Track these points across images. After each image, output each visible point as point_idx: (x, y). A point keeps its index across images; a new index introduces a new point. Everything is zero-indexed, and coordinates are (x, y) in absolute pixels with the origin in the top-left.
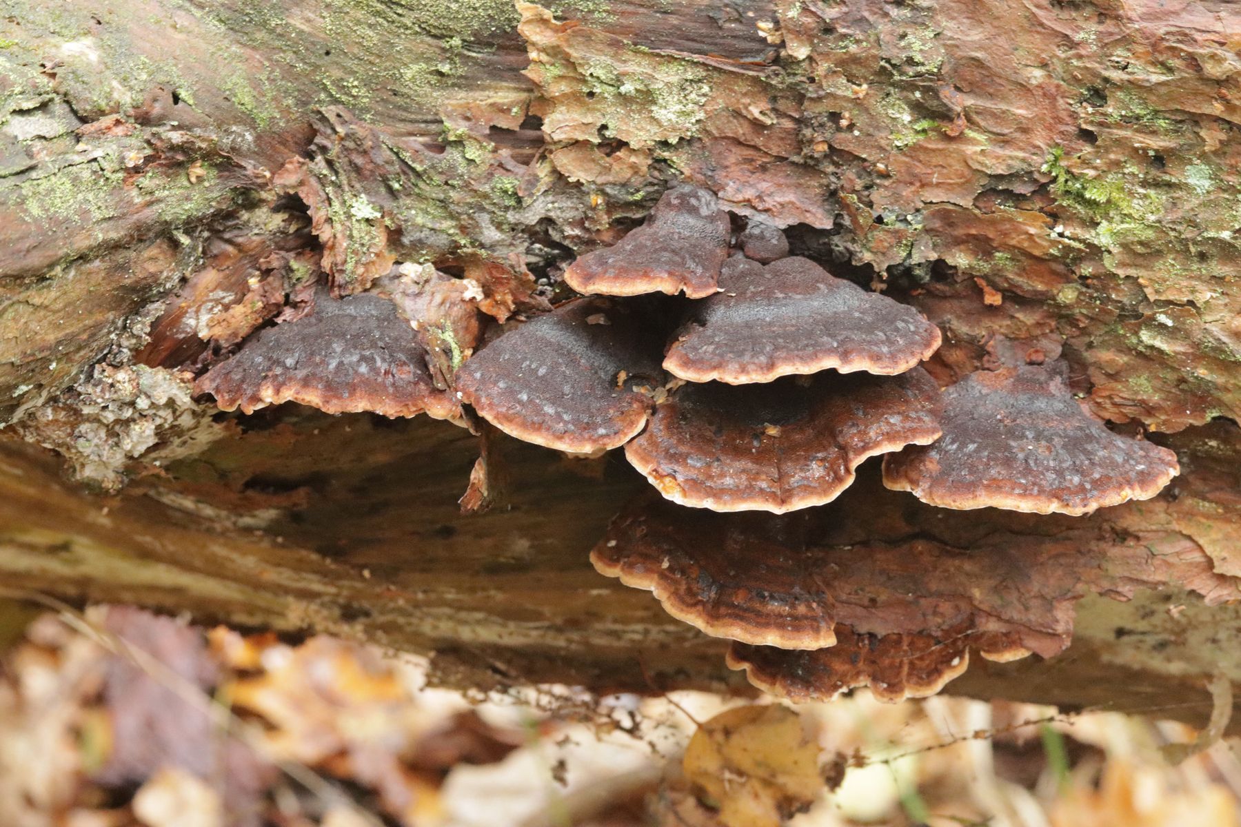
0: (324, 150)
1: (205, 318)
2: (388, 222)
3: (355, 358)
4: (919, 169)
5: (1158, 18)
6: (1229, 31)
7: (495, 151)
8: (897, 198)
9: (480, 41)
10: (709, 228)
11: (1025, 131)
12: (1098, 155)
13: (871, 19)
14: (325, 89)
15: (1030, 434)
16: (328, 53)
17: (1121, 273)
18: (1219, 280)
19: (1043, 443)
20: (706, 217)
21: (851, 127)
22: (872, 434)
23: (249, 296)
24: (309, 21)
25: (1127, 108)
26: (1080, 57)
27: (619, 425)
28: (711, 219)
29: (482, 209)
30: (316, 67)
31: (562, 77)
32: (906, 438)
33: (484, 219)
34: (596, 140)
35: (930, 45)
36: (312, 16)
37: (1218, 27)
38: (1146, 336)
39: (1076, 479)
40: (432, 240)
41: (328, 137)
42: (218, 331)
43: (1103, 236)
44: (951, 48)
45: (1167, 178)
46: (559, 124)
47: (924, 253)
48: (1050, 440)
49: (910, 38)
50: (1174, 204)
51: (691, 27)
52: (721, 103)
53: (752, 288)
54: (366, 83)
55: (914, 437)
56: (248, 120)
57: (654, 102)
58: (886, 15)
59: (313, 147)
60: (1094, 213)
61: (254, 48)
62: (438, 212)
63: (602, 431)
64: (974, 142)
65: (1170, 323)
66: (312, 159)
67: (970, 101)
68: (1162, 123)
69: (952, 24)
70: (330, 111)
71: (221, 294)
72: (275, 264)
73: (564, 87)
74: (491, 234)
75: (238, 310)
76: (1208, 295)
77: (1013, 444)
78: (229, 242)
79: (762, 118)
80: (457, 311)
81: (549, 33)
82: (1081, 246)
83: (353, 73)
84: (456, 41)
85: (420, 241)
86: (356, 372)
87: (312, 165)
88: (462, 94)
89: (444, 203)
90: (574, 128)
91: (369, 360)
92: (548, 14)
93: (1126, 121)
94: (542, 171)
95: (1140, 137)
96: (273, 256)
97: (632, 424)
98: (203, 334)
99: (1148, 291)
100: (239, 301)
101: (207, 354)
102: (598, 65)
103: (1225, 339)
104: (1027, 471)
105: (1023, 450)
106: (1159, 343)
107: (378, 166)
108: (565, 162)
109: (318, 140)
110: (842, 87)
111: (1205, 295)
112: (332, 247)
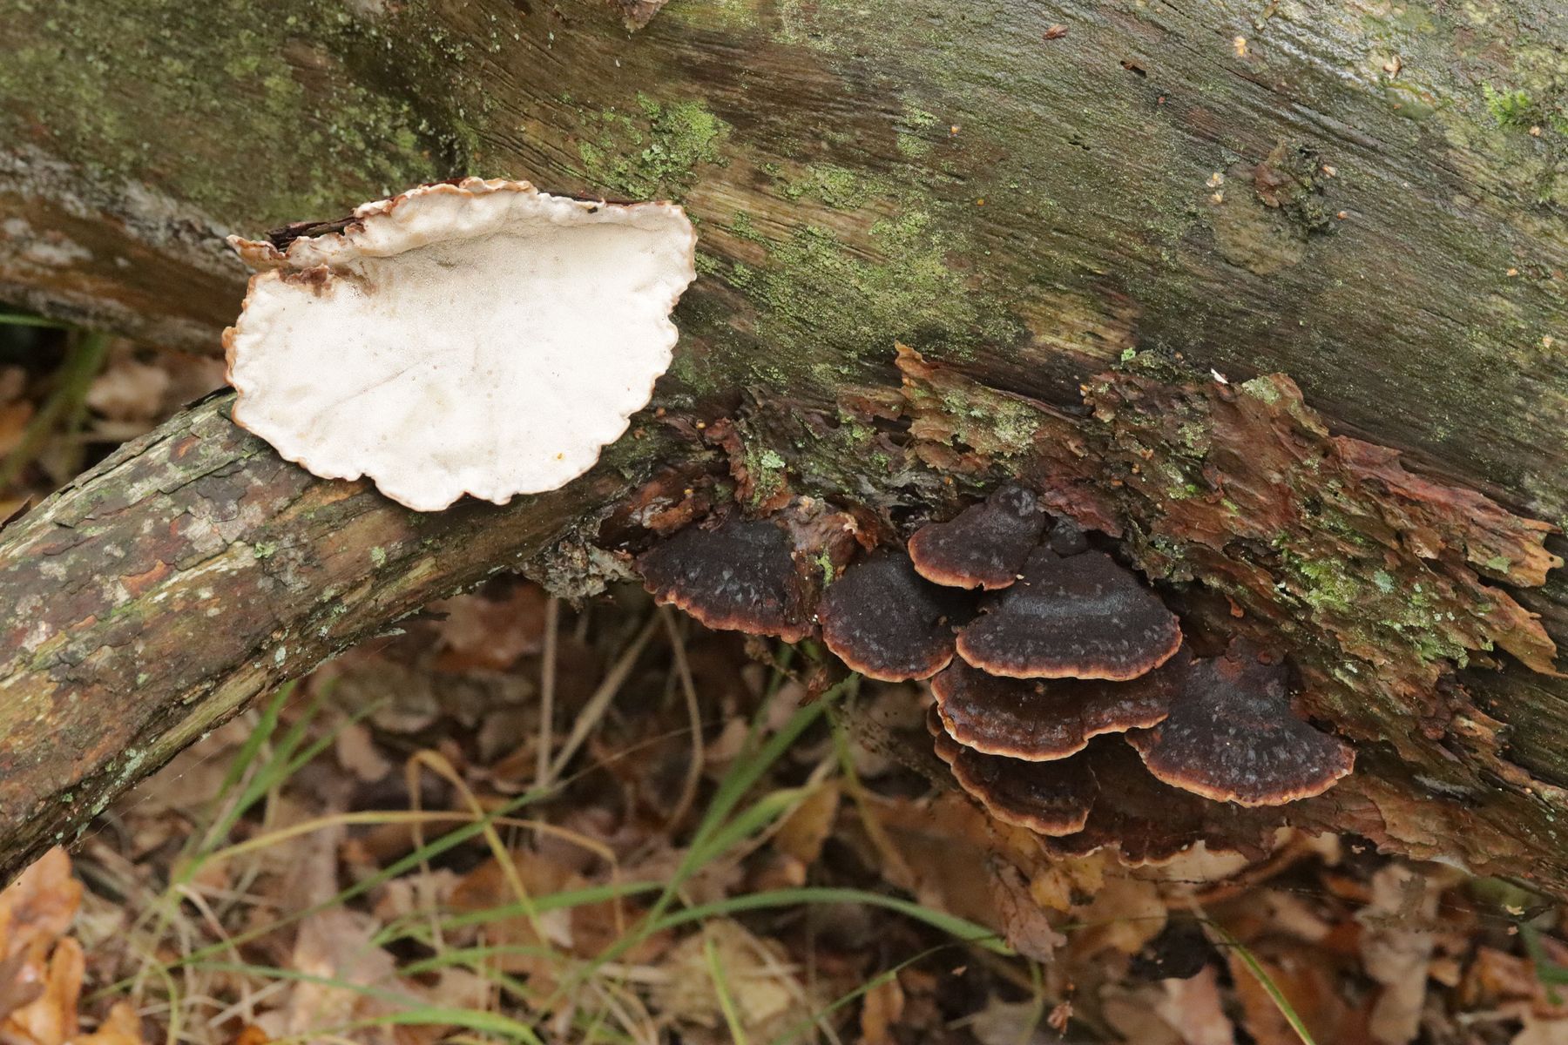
0: (747, 415)
1: (648, 514)
2: (790, 469)
3: (735, 587)
4: (1187, 516)
5: (1366, 466)
6: (1413, 491)
7: (876, 433)
8: (1168, 531)
9: (871, 356)
10: (1023, 526)
11: (1264, 512)
12: (1312, 544)
13: (1160, 407)
14: (753, 371)
15: (1232, 731)
16: (756, 348)
17: (1324, 626)
18: (1393, 655)
19: (1240, 741)
20: (1023, 517)
21: (1140, 474)
22: (1105, 716)
23: (683, 503)
24: (743, 325)
25: (1334, 521)
26: (1306, 476)
27: (927, 663)
28: (1026, 519)
29: (861, 472)
30: (746, 357)
31: (927, 398)
32: (1131, 723)
33: (863, 479)
34: (950, 444)
35: (1199, 437)
36: (746, 322)
37: (1406, 485)
38: (1338, 673)
39: (1253, 778)
40: (824, 484)
41: (750, 407)
42: (657, 525)
43: (1313, 598)
44: (1216, 443)
45: (1361, 575)
46: (921, 428)
47: (1182, 576)
48: (1245, 739)
49: (1186, 429)
50: (1365, 594)
51: (1031, 376)
52: (1047, 435)
53: (1043, 582)
54: (785, 371)
55: (1138, 722)
56: (691, 390)
57: (996, 426)
58: (1172, 407)
59: (738, 412)
60: (1307, 584)
61: (701, 338)
62: (830, 467)
63: (912, 667)
64: (1226, 509)
65: (1355, 671)
66: (737, 419)
67: (1228, 480)
68: (1359, 540)
69: (1218, 424)
70: (753, 389)
71: (662, 499)
72: (705, 484)
73: (928, 404)
74: (869, 488)
75: (674, 512)
76: (1383, 661)
77: (1216, 737)
78: (671, 466)
79: (1077, 452)
80: (835, 540)
81: (919, 367)
82: (1296, 602)
83: (774, 363)
84: (853, 355)
85: (816, 483)
86: (733, 599)
87: (736, 424)
88: (857, 388)
89: (835, 462)
90: (935, 432)
91: (746, 592)
92: (918, 355)
93: (1334, 530)
94: (909, 456)
95: (1341, 544)
96: (704, 479)
97: (939, 662)
98: (646, 524)
99: (1342, 644)
100: (674, 505)
101: (648, 539)
102: (954, 398)
103: (1390, 696)
104: (1218, 766)
105: (1221, 745)
106: (1346, 680)
107: (786, 429)
108: (925, 453)
109: (743, 407)
110: (1137, 449)
111: (1381, 661)
112: (745, 485)
